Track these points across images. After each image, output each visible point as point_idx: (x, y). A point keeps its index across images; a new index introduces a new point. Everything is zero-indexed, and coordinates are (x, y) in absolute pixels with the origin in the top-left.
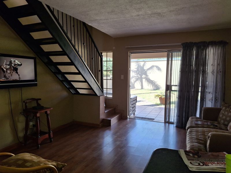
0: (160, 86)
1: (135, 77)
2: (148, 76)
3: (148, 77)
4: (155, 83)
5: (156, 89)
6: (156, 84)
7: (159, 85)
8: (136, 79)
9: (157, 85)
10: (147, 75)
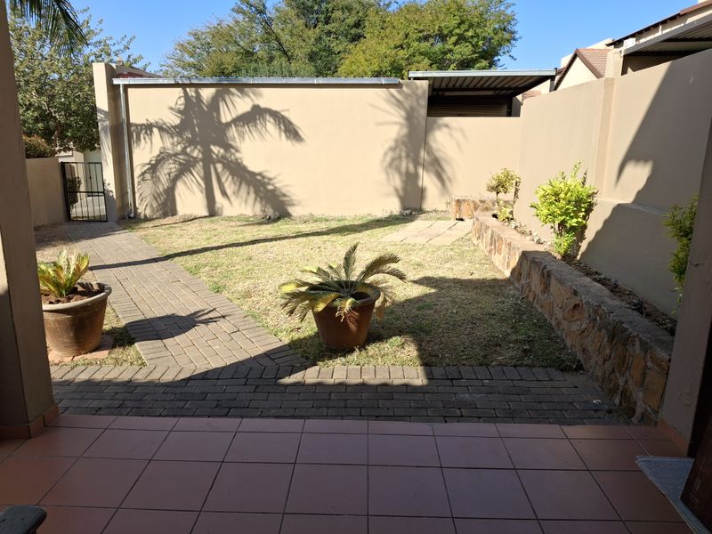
0: (284, 195)
1: (176, 155)
2: (237, 151)
3: (238, 155)
4: (264, 185)
5: (279, 219)
6: (270, 187)
7: (284, 191)
8: (180, 164)
9: (275, 190)
10: (227, 147)
